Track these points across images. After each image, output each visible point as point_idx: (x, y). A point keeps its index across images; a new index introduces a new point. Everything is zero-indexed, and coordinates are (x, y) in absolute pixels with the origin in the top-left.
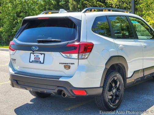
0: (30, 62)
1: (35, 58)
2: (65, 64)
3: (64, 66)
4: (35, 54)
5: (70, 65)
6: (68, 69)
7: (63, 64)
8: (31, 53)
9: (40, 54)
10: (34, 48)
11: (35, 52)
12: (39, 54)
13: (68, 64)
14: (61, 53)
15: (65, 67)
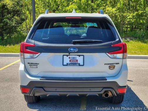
0: (63, 65)
1: (70, 60)
2: (111, 64)
3: (109, 66)
4: (70, 56)
5: (115, 65)
6: (113, 69)
7: (108, 64)
8: (63, 55)
9: (78, 55)
10: (72, 49)
11: (71, 54)
12: (76, 56)
13: (113, 64)
14: (107, 54)
15: (109, 68)
